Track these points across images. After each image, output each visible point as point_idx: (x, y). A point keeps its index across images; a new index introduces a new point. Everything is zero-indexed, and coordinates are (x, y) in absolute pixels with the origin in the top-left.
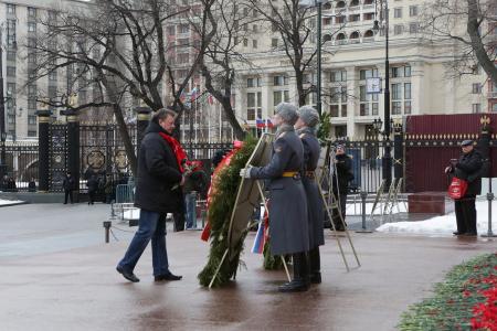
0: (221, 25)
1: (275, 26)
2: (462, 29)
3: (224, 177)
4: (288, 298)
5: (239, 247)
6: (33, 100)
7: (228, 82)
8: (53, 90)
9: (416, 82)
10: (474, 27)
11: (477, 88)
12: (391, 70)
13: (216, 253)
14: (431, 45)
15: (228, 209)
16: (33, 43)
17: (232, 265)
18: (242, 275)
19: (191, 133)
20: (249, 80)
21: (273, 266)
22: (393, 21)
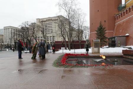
0: (35, 31)
1: (41, 32)
2: (60, 32)
3: (34, 47)
4: (42, 60)
5: (36, 55)
6: (14, 39)
7: (36, 37)
8: (16, 38)
9: (56, 38)
10: (61, 32)
11: (62, 39)
12: (53, 37)
13: (33, 55)
14: (57, 34)
15: (35, 50)
16: (14, 33)
17: (35, 57)
18: (36, 58)
19: (32, 43)
20: (39, 37)
21: (40, 57)
22: (54, 32)
